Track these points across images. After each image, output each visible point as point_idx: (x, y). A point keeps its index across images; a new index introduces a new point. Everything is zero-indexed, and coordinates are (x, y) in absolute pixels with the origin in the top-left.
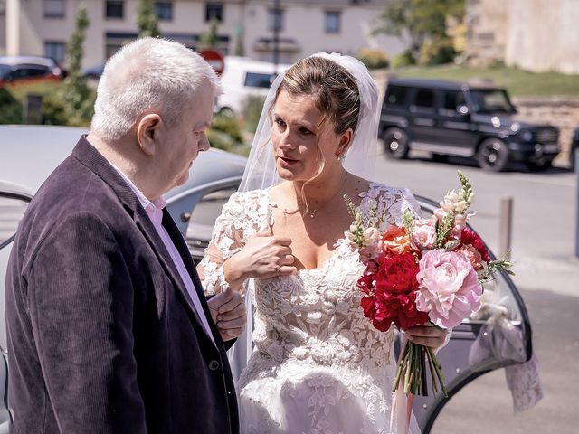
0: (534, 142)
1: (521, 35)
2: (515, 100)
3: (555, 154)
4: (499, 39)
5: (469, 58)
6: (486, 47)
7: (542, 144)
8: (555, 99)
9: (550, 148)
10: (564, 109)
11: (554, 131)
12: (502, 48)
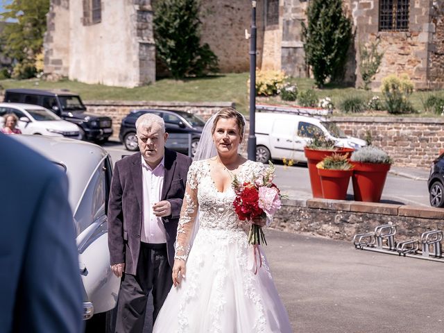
0: (98, 127)
1: (78, 62)
2: (84, 102)
3: (111, 134)
4: (64, 64)
5: (46, 75)
6: (56, 69)
7: (103, 128)
8: (107, 102)
9: (107, 131)
10: (112, 107)
11: (109, 120)
12: (67, 69)
